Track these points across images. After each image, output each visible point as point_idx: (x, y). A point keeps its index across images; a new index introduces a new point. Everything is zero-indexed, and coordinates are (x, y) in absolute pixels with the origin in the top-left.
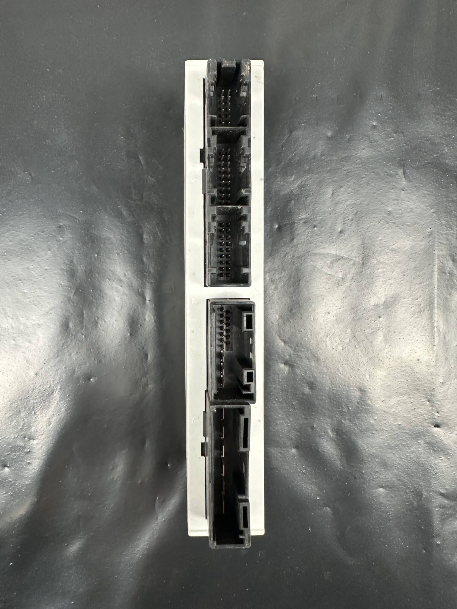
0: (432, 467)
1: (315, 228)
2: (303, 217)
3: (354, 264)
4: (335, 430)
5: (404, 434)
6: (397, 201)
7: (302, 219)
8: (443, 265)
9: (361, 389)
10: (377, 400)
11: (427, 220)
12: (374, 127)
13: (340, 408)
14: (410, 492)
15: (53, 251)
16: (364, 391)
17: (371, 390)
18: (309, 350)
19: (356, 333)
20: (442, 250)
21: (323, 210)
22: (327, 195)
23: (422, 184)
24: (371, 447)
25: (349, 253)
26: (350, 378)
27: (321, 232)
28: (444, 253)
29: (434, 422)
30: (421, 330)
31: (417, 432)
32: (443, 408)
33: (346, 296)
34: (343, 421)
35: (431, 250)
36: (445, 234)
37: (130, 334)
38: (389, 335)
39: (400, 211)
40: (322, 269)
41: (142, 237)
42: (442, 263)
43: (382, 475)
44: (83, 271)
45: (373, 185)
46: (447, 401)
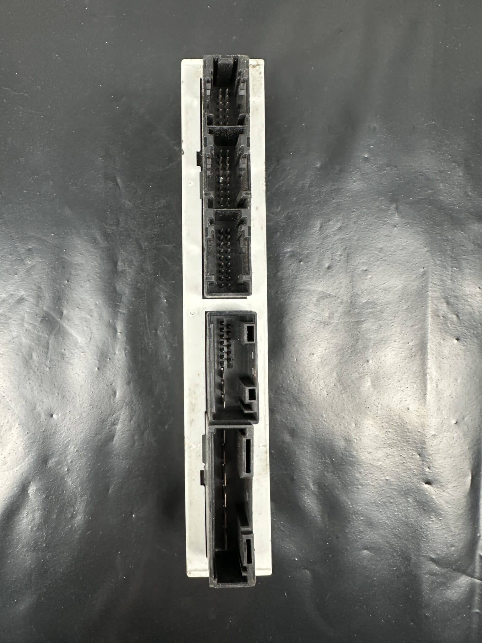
0: (421, 528)
1: (302, 263)
2: (289, 250)
3: (341, 303)
4: (316, 483)
5: (392, 491)
6: (388, 238)
7: (288, 252)
8: (436, 308)
9: (346, 439)
10: (363, 452)
11: (420, 259)
12: (366, 159)
13: (323, 458)
14: (398, 555)
15: (20, 275)
16: (350, 441)
17: (357, 440)
18: (291, 393)
19: (342, 378)
20: (435, 291)
21: (310, 244)
22: (314, 228)
23: (415, 221)
24: (356, 503)
25: (337, 290)
26: (335, 426)
27: (307, 266)
28: (438, 294)
29: (424, 478)
30: (412, 376)
31: (406, 489)
32: (435, 463)
33: (333, 337)
34: (326, 474)
35: (424, 292)
36: (439, 275)
37: (98, 369)
38: (377, 380)
39: (393, 248)
40: (307, 307)
41: (115, 264)
42: (436, 305)
43: (367, 535)
44: (51, 298)
45: (364, 219)
46: (439, 455)
